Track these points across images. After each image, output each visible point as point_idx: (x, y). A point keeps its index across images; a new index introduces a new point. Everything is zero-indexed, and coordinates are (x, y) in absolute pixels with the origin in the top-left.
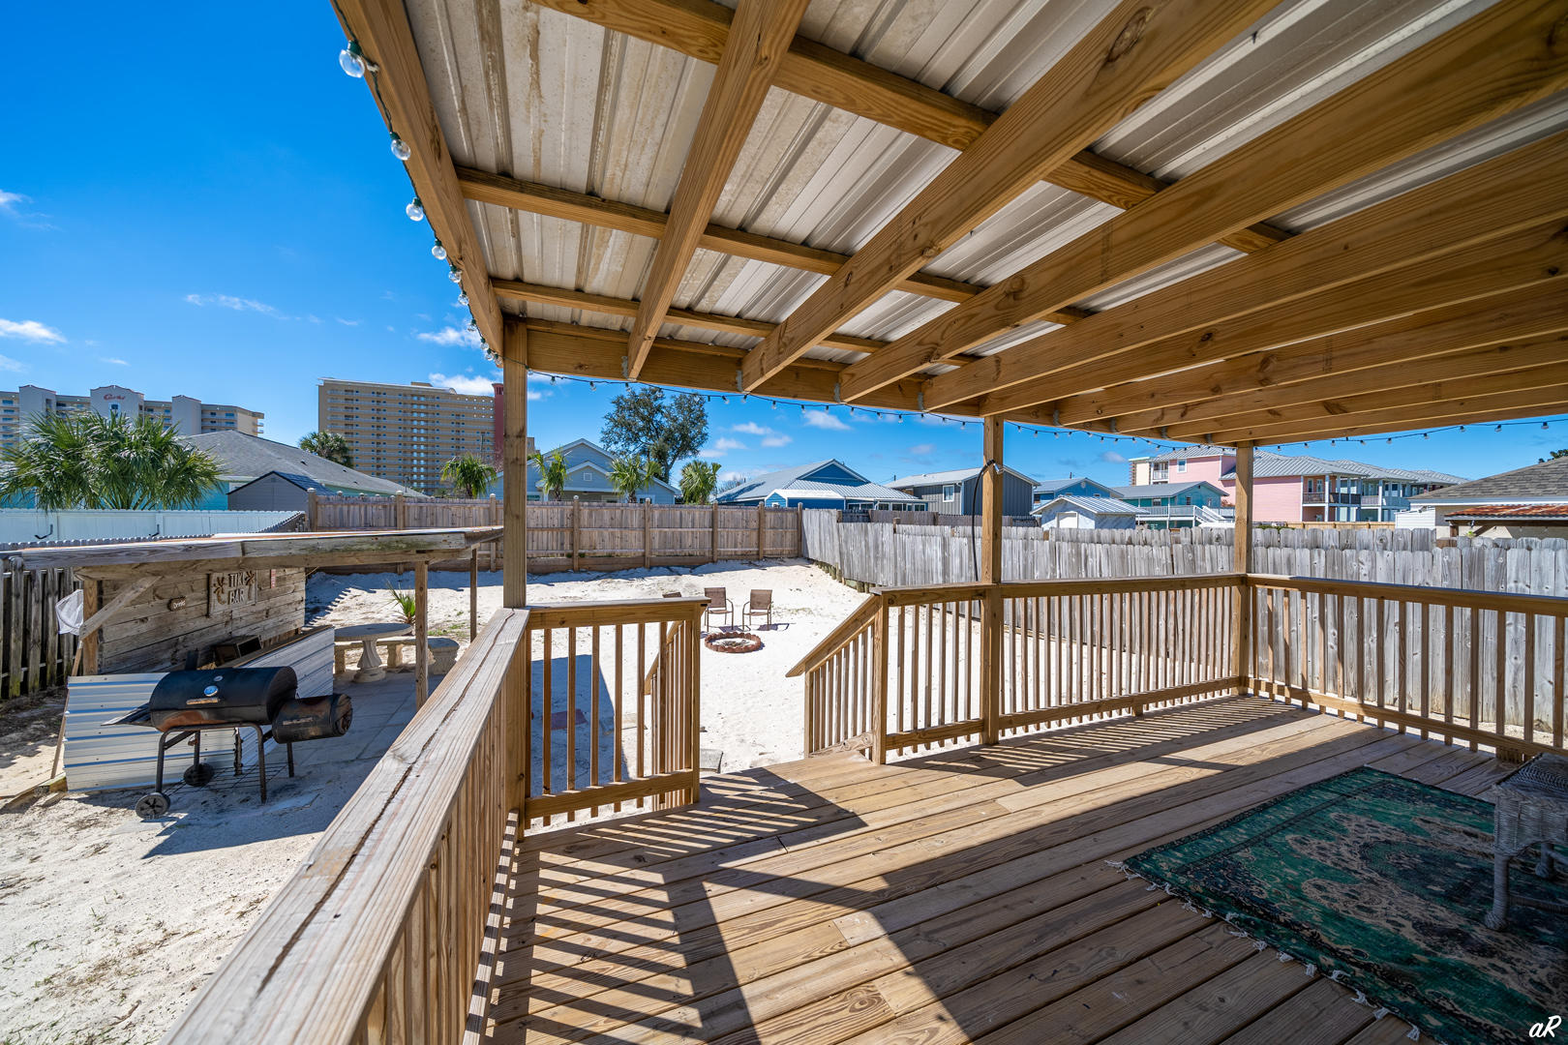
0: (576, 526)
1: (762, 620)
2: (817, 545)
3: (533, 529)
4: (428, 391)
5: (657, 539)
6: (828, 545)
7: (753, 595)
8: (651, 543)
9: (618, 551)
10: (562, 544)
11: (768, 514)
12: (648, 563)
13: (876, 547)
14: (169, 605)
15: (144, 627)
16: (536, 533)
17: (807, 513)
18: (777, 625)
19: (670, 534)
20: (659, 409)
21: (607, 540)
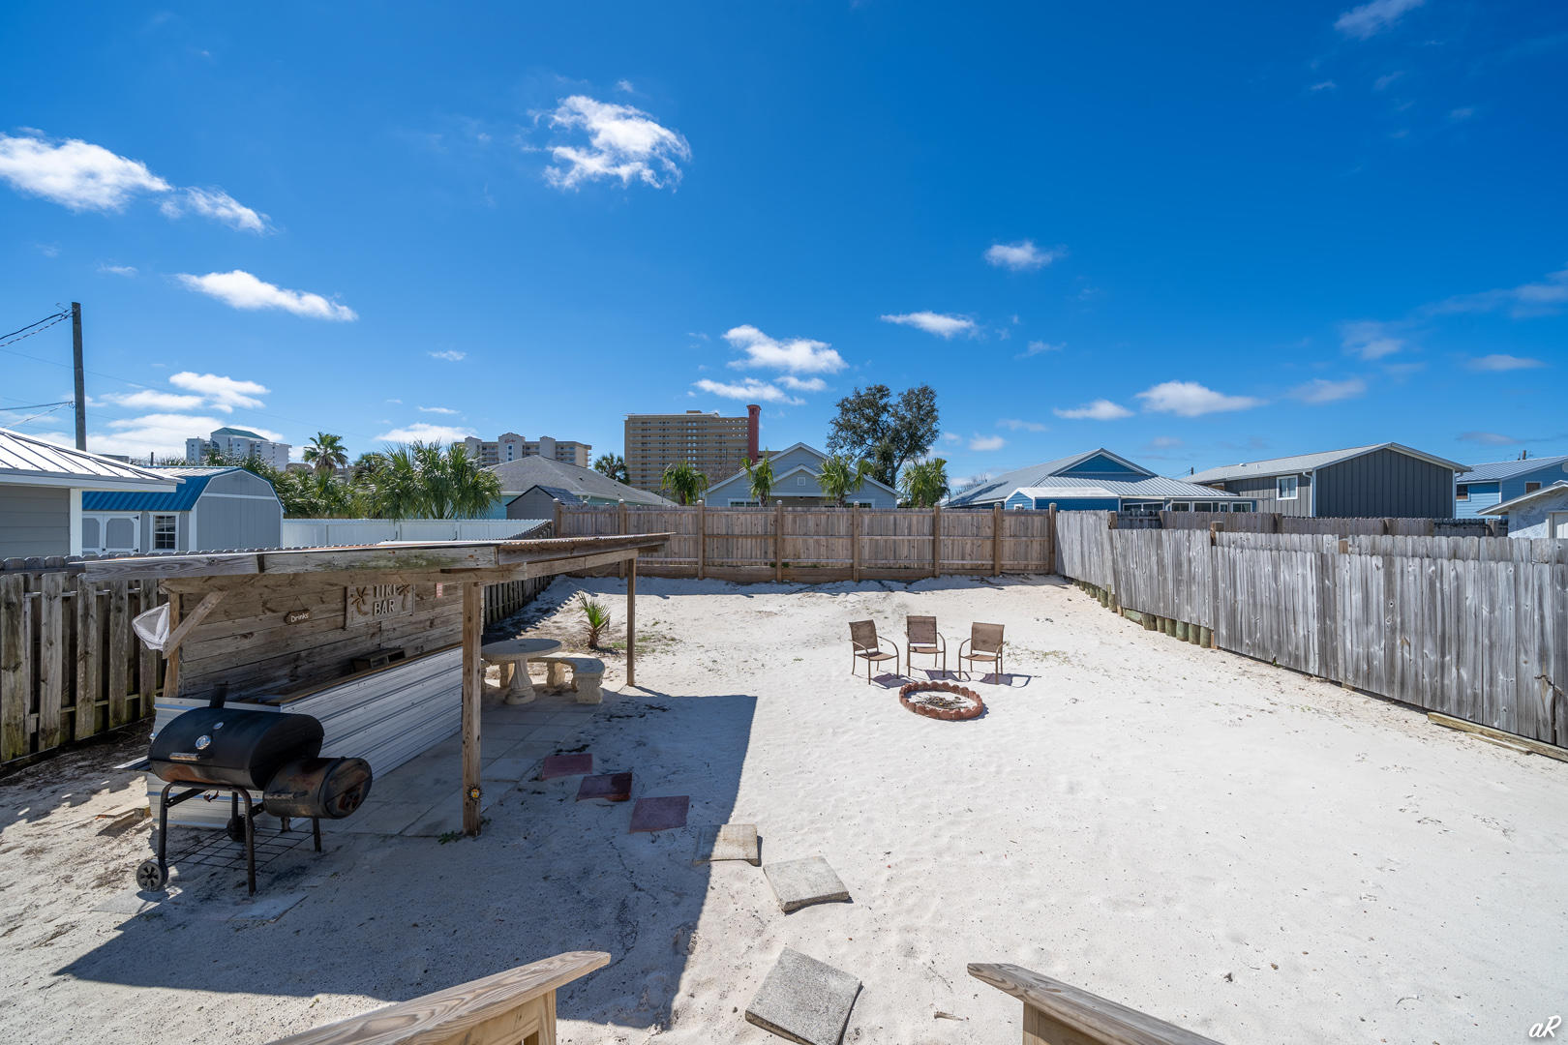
0: (779, 533)
1: (990, 668)
2: (1077, 559)
3: (738, 537)
4: (698, 417)
5: (867, 549)
6: (1095, 559)
7: (976, 629)
8: (860, 553)
9: (824, 561)
10: (766, 553)
11: (1007, 519)
12: (856, 575)
13: (1178, 565)
14: (286, 618)
15: (246, 644)
16: (740, 540)
17: (1062, 517)
18: (1011, 676)
19: (882, 543)
20: (885, 408)
21: (811, 549)
